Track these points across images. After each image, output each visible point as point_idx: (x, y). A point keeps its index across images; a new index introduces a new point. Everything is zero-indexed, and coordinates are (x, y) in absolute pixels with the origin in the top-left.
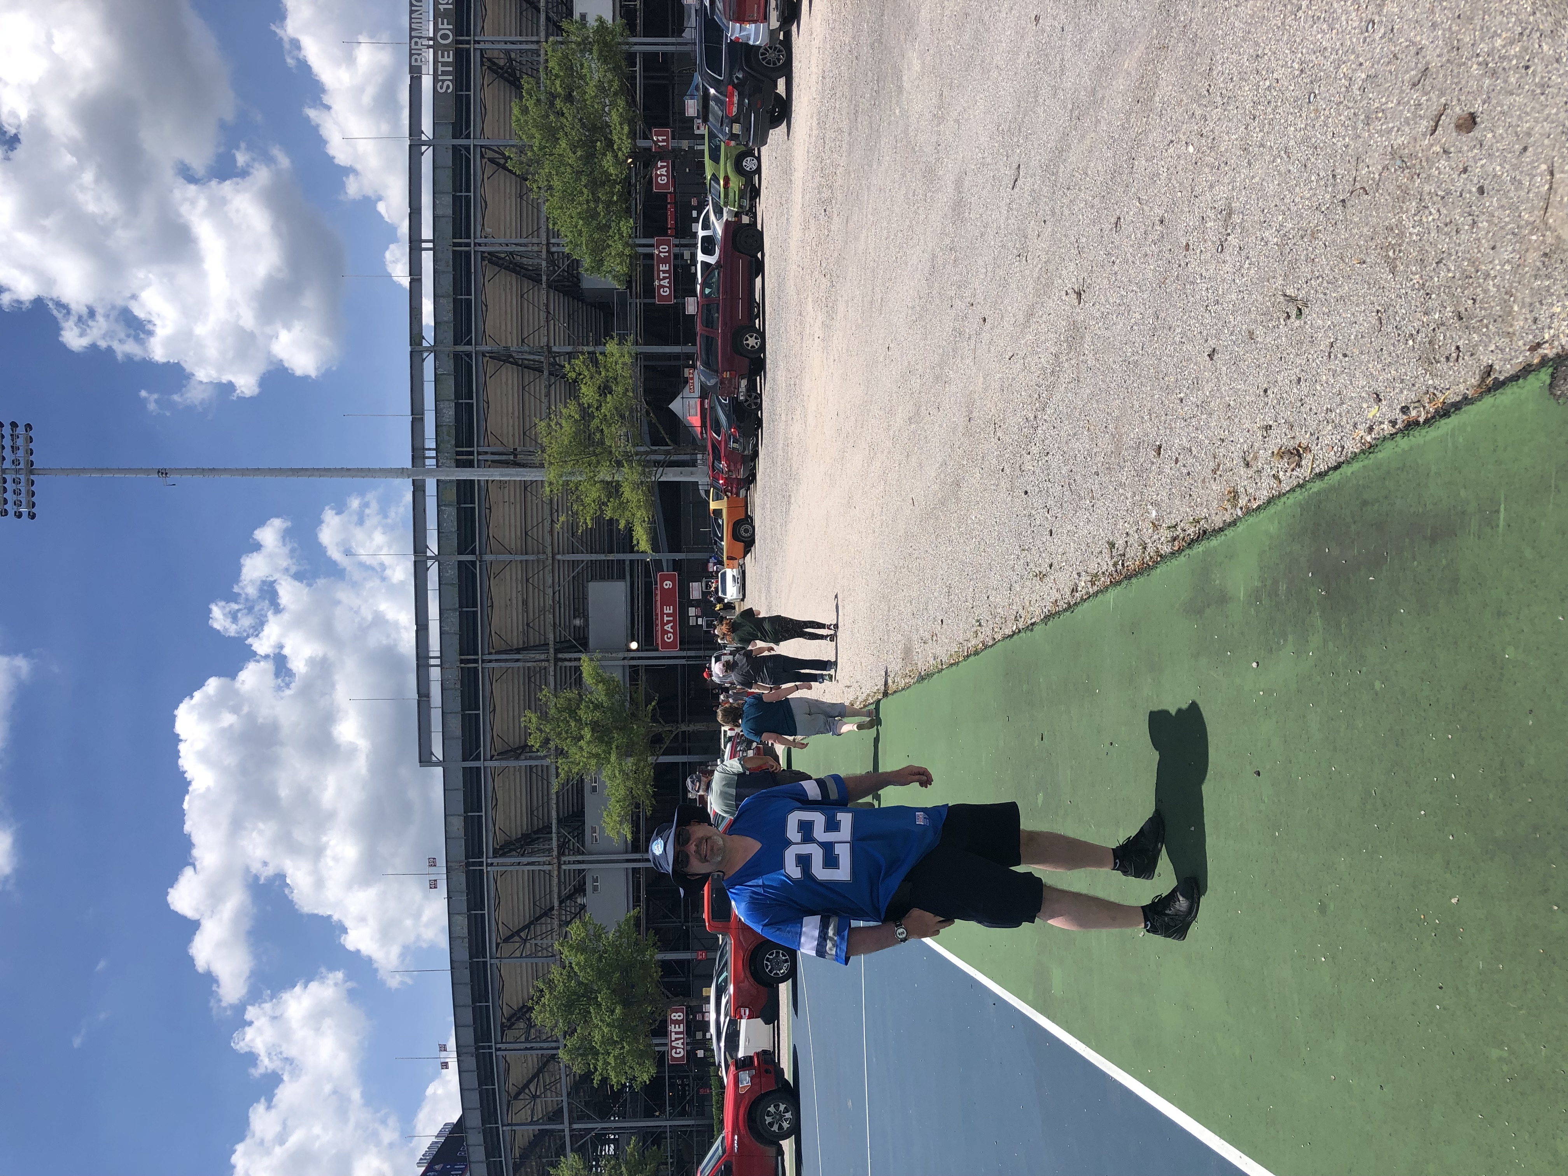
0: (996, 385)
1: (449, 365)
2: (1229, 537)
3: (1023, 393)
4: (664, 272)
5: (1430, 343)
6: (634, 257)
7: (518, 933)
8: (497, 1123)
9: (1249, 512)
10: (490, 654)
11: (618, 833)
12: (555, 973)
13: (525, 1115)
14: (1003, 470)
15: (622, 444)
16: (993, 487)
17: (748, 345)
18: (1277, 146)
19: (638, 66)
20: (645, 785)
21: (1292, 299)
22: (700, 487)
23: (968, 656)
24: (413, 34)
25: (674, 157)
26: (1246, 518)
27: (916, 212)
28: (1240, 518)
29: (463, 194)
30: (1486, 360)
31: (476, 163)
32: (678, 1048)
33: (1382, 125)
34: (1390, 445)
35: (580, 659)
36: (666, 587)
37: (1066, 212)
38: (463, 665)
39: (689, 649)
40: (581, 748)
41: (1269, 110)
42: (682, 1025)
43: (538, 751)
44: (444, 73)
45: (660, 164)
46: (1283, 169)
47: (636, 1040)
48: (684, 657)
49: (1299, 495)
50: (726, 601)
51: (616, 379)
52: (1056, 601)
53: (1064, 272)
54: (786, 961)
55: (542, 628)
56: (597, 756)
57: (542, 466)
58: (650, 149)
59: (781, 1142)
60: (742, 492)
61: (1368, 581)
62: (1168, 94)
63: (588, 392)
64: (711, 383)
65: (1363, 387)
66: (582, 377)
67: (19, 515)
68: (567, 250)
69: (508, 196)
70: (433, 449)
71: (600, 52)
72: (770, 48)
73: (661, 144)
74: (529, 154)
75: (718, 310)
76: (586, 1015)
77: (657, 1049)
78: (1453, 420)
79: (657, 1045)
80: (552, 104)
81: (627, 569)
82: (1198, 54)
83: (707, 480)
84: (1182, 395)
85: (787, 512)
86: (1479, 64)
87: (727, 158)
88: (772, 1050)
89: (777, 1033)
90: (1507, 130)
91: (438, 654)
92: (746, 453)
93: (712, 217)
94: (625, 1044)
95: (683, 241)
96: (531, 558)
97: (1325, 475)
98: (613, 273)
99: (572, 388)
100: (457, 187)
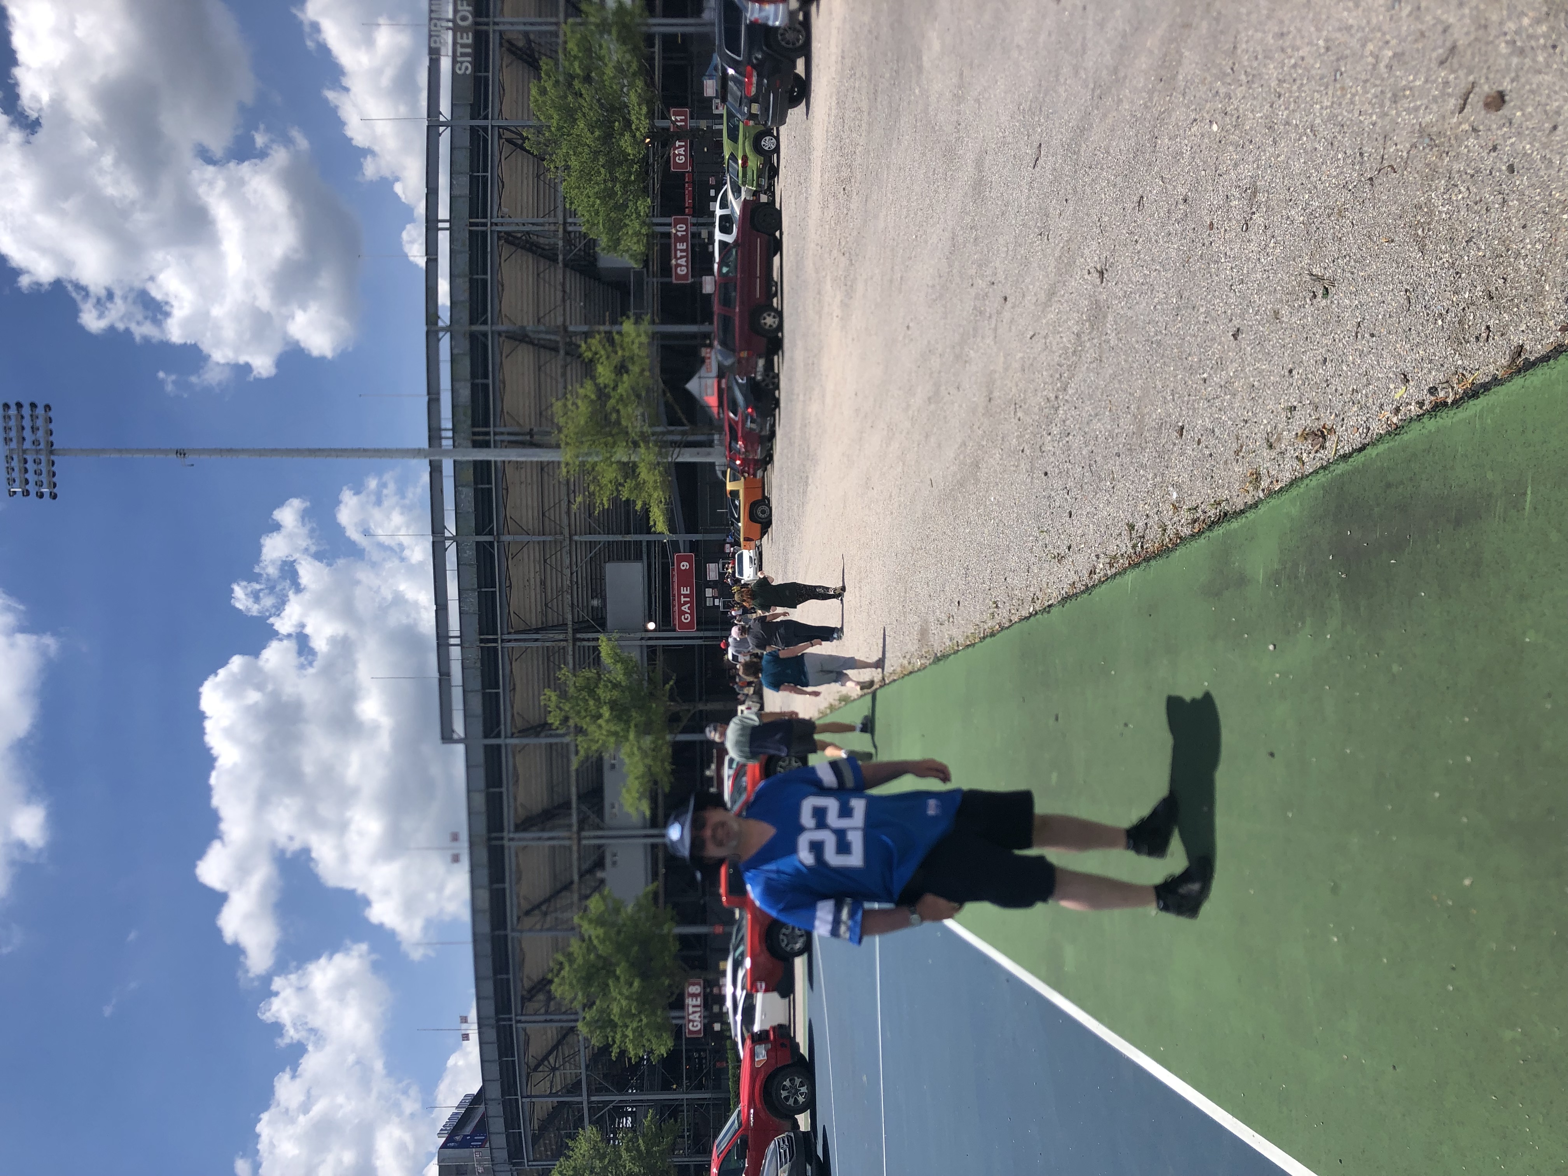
0: (1016, 365)
1: (465, 345)
2: (1250, 518)
3: (1044, 373)
4: (682, 251)
5: (1459, 323)
6: (651, 236)
7: (538, 906)
8: (516, 1095)
9: (1271, 494)
10: (509, 633)
11: (637, 809)
12: (575, 946)
13: (544, 1087)
14: (1023, 451)
15: (638, 424)
16: (1013, 468)
17: (765, 324)
18: (1303, 124)
19: (657, 46)
20: (663, 761)
21: (1318, 279)
22: (717, 468)
23: (984, 638)
24: (433, 15)
25: (693, 137)
26: (1268, 500)
27: (936, 191)
28: (1261, 500)
29: (480, 174)
30: (1516, 340)
31: (494, 144)
32: (695, 1021)
33: (1410, 102)
34: (1416, 426)
35: (598, 639)
36: (683, 568)
37: (1088, 190)
38: (482, 645)
39: (706, 630)
40: (600, 727)
41: (1295, 88)
42: (699, 999)
43: (557, 729)
44: (463, 55)
45: (678, 144)
46: (1309, 147)
47: (654, 1013)
48: (701, 638)
49: (1322, 477)
50: (743, 582)
51: (632, 358)
52: (1074, 583)
53: (1086, 251)
54: (801, 936)
55: (560, 609)
56: (615, 734)
57: (558, 446)
58: (668, 129)
59: (796, 1116)
60: (759, 473)
61: (1389, 563)
62: (1192, 72)
63: (604, 372)
64: (728, 362)
65: (1390, 368)
66: (598, 356)
67: (41, 495)
68: (583, 229)
69: (525, 176)
70: (449, 430)
71: (619, 33)
72: (790, 28)
73: (679, 124)
74: (547, 134)
75: (735, 287)
76: (604, 989)
77: (674, 1022)
78: (1482, 402)
79: (674, 1018)
80: (570, 85)
81: (644, 549)
82: (1222, 32)
83: (724, 460)
84: (1205, 375)
85: (805, 492)
86: (1507, 42)
87: (745, 137)
88: (787, 1024)
89: (792, 1007)
90: (1537, 108)
91: (458, 634)
92: (763, 433)
93: (730, 196)
94: (643, 1017)
95: (701, 220)
96: (548, 538)
97: (1349, 457)
98: (630, 252)
99: (588, 368)
100: (474, 167)
